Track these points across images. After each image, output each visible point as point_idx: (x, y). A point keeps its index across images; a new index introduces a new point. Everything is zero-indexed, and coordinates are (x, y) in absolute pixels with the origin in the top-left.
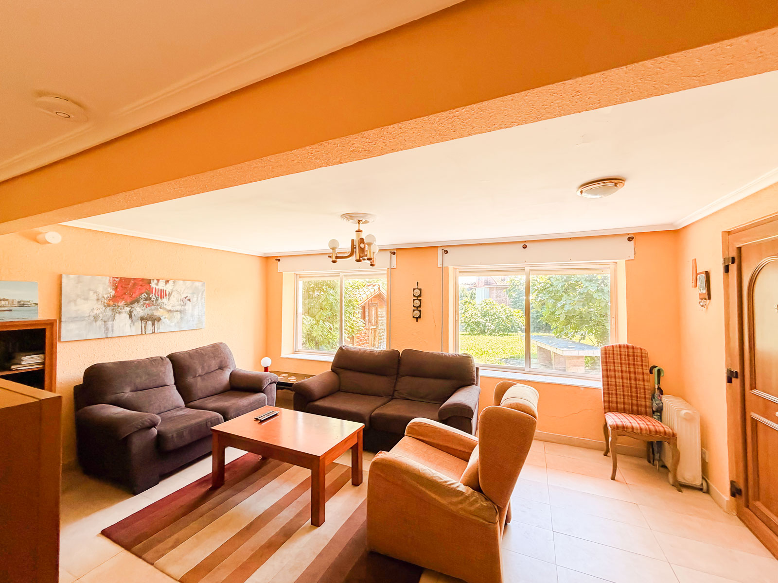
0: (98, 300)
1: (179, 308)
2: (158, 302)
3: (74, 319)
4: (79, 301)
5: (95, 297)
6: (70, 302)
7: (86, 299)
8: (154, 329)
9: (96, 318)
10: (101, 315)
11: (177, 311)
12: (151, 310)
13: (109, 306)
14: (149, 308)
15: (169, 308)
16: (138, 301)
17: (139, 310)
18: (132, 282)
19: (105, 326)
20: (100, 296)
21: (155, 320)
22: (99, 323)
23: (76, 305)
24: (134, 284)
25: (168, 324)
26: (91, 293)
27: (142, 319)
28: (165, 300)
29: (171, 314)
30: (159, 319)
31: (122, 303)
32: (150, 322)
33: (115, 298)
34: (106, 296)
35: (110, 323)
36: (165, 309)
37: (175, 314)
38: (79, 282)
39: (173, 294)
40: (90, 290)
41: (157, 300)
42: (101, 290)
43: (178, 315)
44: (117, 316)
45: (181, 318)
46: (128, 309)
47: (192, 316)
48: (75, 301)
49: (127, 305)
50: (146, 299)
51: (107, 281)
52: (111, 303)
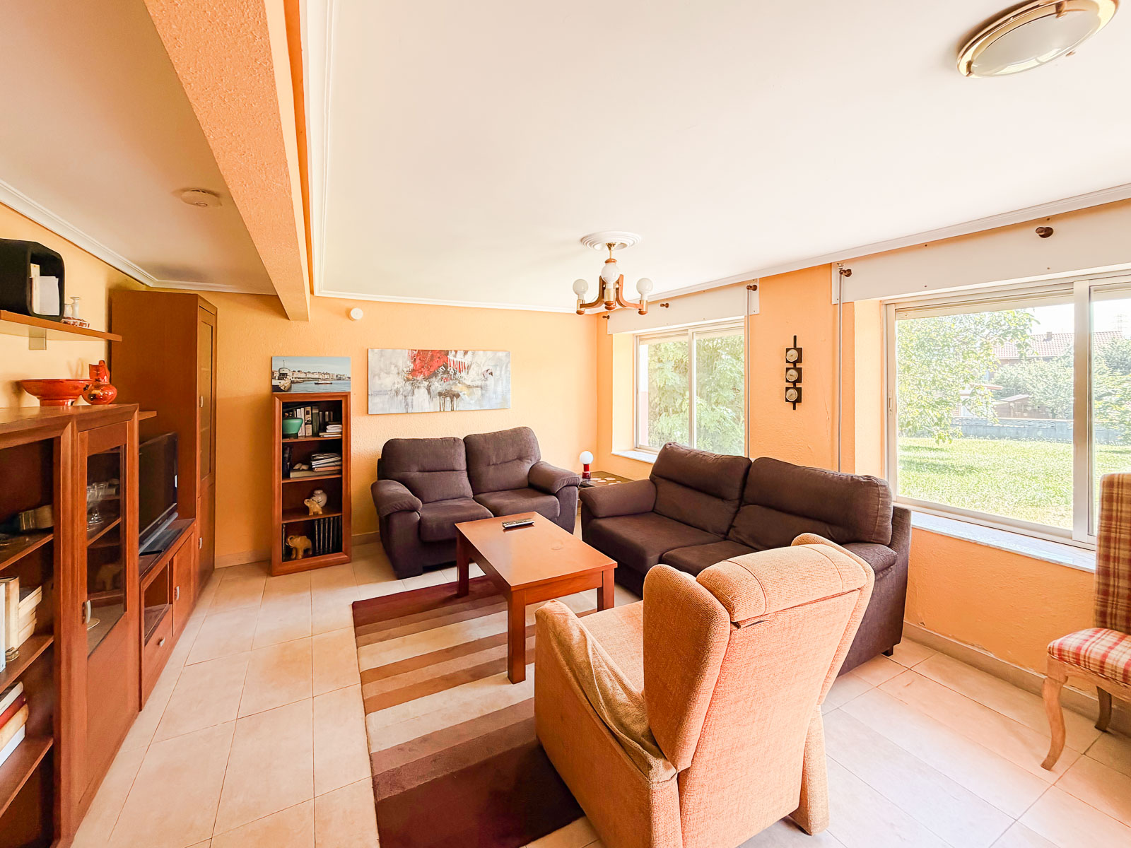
0: (398, 373)
1: (479, 383)
2: (457, 376)
3: (379, 393)
4: (383, 375)
5: (395, 371)
6: (374, 376)
7: (388, 373)
8: (453, 406)
9: (397, 393)
10: (401, 389)
11: (477, 387)
12: (449, 384)
13: (408, 380)
14: (448, 383)
15: (468, 383)
16: (435, 375)
17: (438, 385)
18: (430, 354)
19: (406, 400)
20: (401, 370)
21: (454, 396)
22: (400, 397)
23: (380, 378)
24: (432, 356)
25: (467, 400)
26: (393, 367)
27: (440, 394)
28: (463, 374)
29: (471, 390)
30: (458, 396)
31: (420, 377)
32: (448, 399)
33: (413, 372)
34: (405, 370)
35: (409, 398)
36: (463, 384)
37: (475, 389)
38: (382, 356)
39: (472, 367)
40: (391, 363)
41: (455, 373)
42: (400, 364)
43: (479, 392)
44: (416, 390)
45: (482, 395)
46: (426, 383)
47: (495, 392)
48: (379, 375)
49: (426, 379)
50: (444, 373)
51: (407, 354)
52: (411, 377)
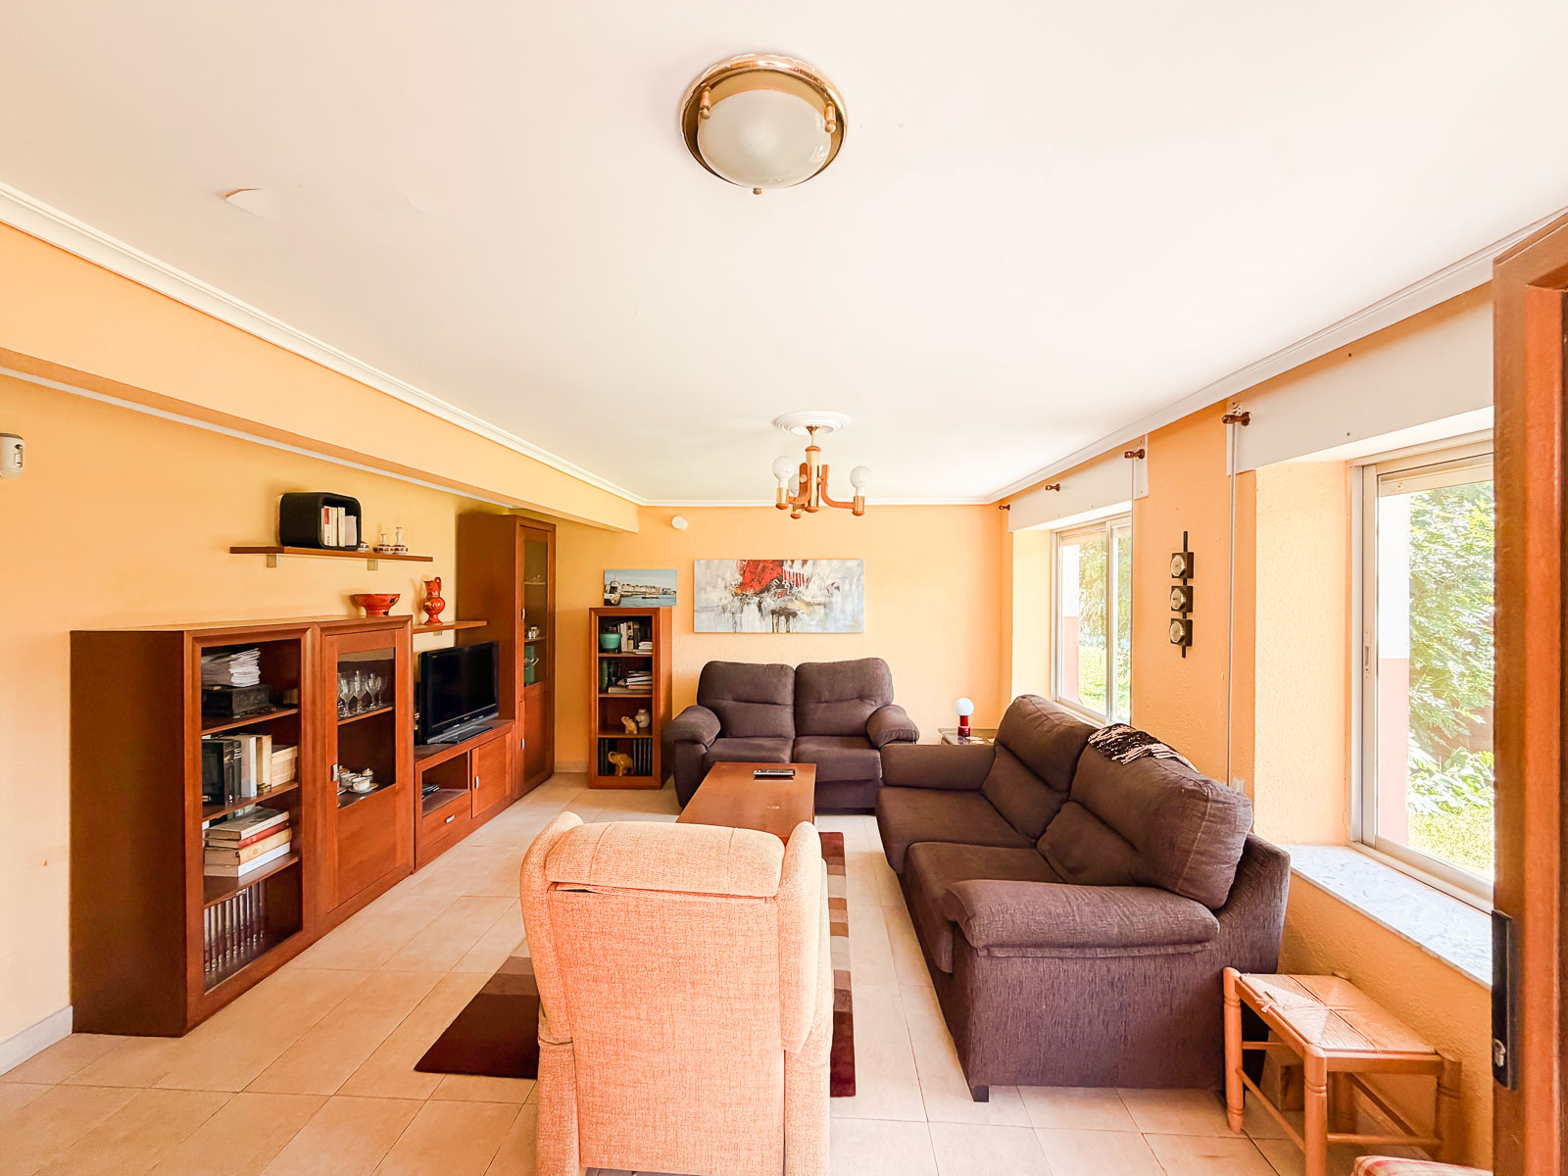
0: (726, 587)
1: (821, 600)
2: (793, 591)
3: (706, 609)
4: (709, 589)
5: (721, 584)
6: (700, 590)
7: (715, 587)
8: (788, 627)
9: (724, 609)
10: (729, 606)
11: (820, 604)
12: (784, 601)
13: (737, 595)
14: (781, 599)
15: (808, 599)
16: (768, 590)
17: (770, 602)
18: (761, 565)
19: (733, 618)
20: (728, 584)
21: (789, 614)
22: (728, 614)
23: (706, 593)
24: (764, 567)
25: (806, 621)
26: (720, 579)
27: (773, 612)
28: (802, 588)
29: (811, 608)
30: (794, 615)
31: (750, 592)
32: (783, 618)
33: (742, 586)
34: (733, 583)
35: (738, 615)
36: (803, 601)
37: (816, 607)
38: (708, 567)
39: (813, 579)
40: (718, 576)
41: (791, 588)
42: (728, 577)
43: (821, 610)
44: (745, 606)
45: (826, 614)
46: (756, 599)
47: (843, 612)
48: (705, 589)
49: (756, 594)
50: (778, 587)
51: (735, 566)
52: (739, 592)
